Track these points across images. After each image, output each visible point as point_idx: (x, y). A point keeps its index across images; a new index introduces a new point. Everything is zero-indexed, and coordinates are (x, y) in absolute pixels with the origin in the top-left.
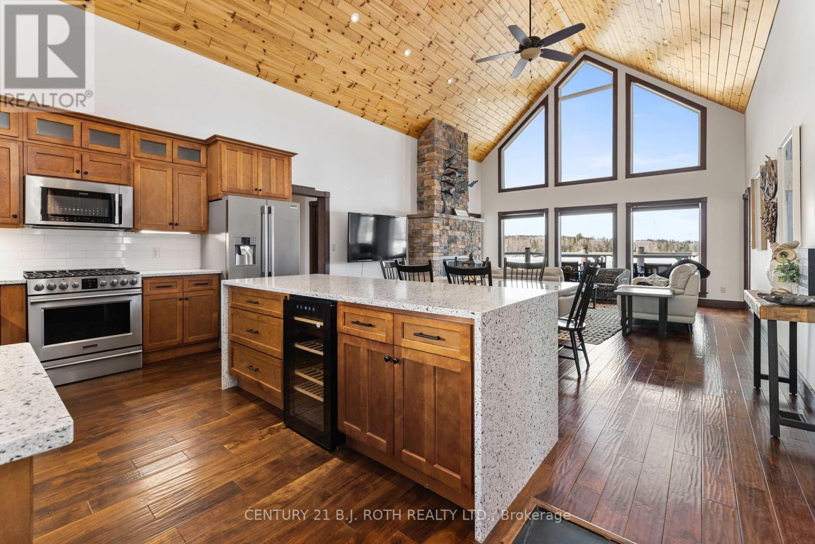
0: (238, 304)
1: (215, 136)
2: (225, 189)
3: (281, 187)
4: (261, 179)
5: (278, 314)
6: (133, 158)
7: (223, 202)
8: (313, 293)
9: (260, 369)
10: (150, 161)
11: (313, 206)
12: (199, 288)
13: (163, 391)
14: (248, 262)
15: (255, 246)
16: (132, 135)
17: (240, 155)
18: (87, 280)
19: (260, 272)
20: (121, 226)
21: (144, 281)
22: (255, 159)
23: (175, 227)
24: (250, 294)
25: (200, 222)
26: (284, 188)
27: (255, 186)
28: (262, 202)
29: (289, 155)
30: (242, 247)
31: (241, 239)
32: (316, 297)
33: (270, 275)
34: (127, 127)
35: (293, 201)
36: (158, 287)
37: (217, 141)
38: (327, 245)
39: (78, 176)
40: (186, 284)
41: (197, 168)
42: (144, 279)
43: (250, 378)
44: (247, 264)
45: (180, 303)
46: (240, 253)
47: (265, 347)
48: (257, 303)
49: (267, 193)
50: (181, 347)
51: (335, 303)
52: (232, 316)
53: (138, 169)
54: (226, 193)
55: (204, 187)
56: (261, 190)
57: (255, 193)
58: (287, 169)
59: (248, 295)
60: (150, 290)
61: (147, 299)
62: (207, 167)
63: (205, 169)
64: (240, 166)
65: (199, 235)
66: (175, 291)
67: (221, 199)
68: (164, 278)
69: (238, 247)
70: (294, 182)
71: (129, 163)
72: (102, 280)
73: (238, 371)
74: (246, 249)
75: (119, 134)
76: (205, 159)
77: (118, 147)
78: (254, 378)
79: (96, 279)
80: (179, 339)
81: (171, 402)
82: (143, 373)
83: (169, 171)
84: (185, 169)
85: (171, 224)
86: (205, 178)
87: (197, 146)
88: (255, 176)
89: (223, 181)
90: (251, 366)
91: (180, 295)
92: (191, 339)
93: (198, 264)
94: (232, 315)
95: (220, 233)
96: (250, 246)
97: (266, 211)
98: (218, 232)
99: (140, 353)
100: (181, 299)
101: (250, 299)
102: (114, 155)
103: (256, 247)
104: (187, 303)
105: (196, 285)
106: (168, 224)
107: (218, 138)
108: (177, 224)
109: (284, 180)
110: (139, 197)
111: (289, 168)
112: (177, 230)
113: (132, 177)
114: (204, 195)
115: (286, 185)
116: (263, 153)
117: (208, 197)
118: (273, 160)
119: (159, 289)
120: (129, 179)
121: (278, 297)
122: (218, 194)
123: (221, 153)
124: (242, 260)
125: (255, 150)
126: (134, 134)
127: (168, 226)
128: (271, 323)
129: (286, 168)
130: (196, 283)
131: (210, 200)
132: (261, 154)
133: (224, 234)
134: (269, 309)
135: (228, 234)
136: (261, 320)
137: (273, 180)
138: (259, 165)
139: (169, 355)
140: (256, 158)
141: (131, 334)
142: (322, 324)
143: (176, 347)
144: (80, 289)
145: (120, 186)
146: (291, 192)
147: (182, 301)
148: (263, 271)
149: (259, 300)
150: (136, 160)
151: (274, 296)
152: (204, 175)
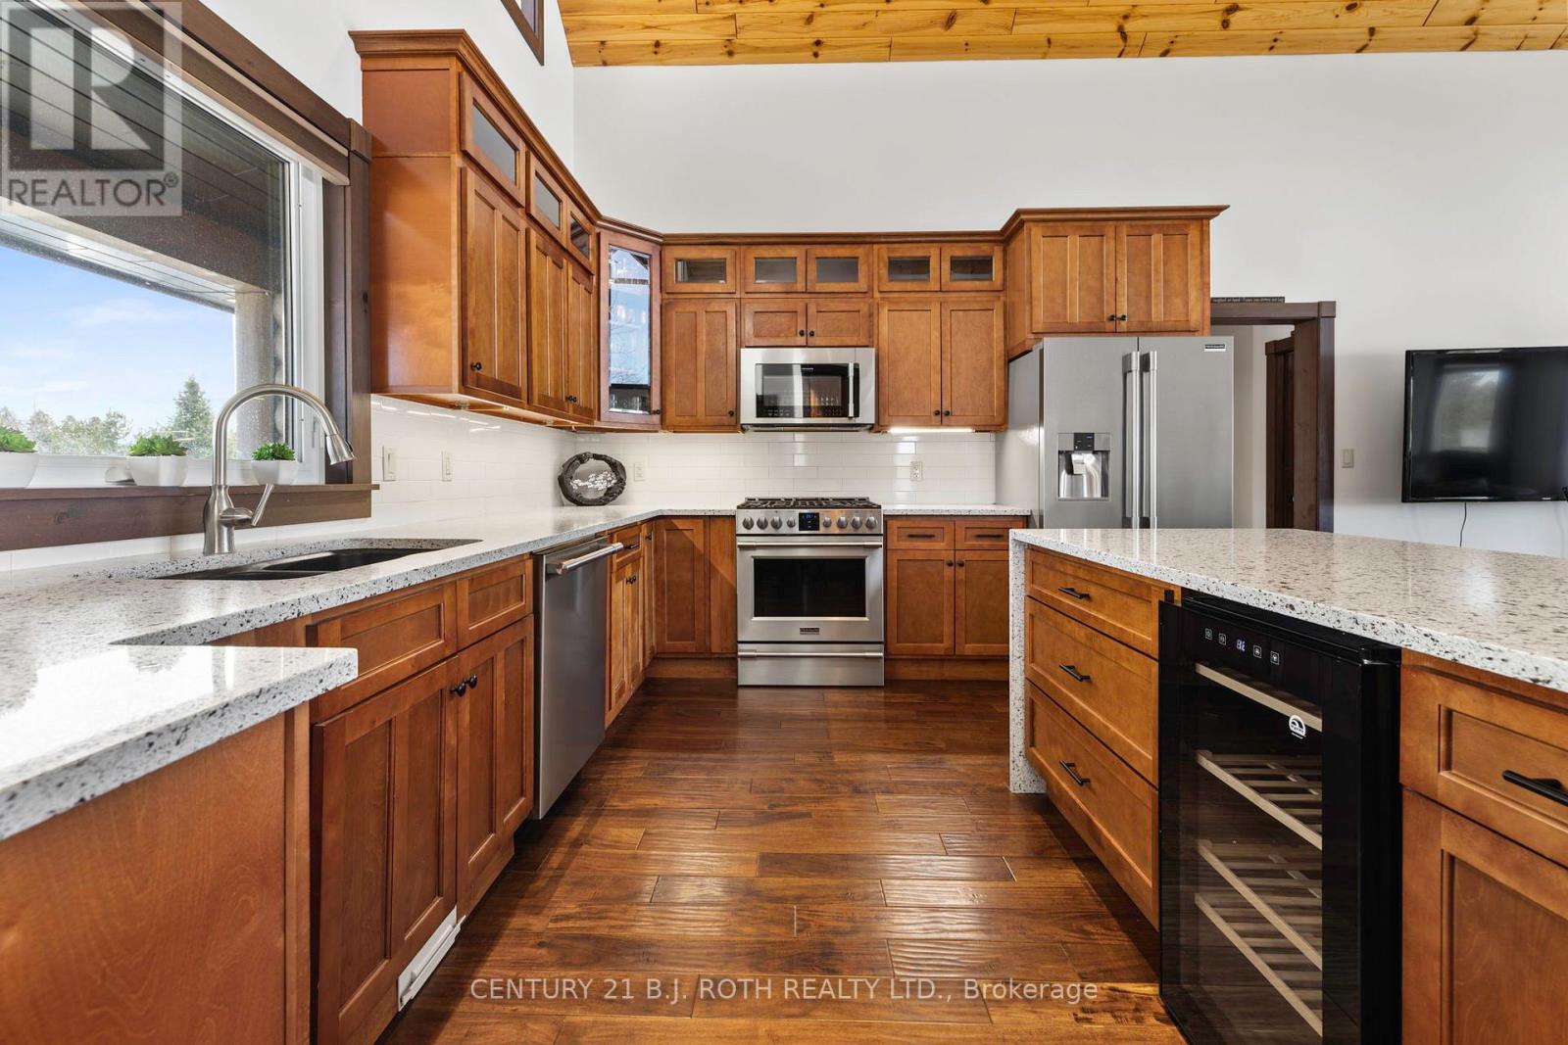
0: (1045, 591)
1: (1018, 213)
2: (1039, 327)
3: (1178, 302)
4: (1124, 290)
5: (1143, 641)
6: (877, 295)
7: (1034, 356)
8: (1275, 596)
9: (1094, 784)
10: (903, 295)
11: (1278, 353)
12: (986, 543)
13: (899, 751)
14: (1091, 490)
15: (1106, 453)
16: (875, 252)
17: (1073, 243)
18: (805, 514)
19: (1120, 516)
20: (858, 421)
21: (890, 522)
22: (1109, 245)
23: (945, 419)
24: (1070, 570)
25: (992, 407)
26: (1186, 304)
27: (1108, 311)
28: (1126, 344)
29: (1201, 217)
30: (1075, 457)
31: (1072, 437)
32: (1287, 612)
33: (1145, 523)
34: (868, 239)
35: (1213, 334)
36: (911, 536)
37: (1023, 222)
38: (1323, 452)
39: (801, 340)
40: (961, 534)
41: (985, 294)
42: (888, 518)
43: (1071, 797)
44: (1086, 496)
45: (948, 572)
46: (1070, 471)
47: (1106, 727)
48: (1087, 597)
49: (1141, 323)
50: (949, 660)
51: (1392, 655)
52: (1032, 619)
53: (884, 313)
54: (1039, 335)
55: (998, 333)
56: (1123, 318)
57: (1110, 326)
58: (1198, 253)
59: (1066, 574)
60: (899, 539)
61: (894, 558)
62: (1003, 289)
63: (1001, 294)
64: (1073, 270)
65: (993, 435)
66: (940, 546)
67: (1030, 351)
68: (919, 518)
69: (1066, 456)
70: (1216, 292)
71: (870, 306)
72: (825, 515)
73: (1043, 761)
74: (1085, 461)
75: (857, 255)
76: (1002, 271)
77: (856, 280)
78: (1078, 801)
79: (818, 514)
80: (947, 643)
81: (906, 783)
82: (885, 697)
83: (935, 309)
84: (964, 299)
85: (937, 413)
86: (1001, 312)
87: (984, 249)
88: (1108, 285)
89: (1035, 310)
90: (1073, 765)
91: (949, 556)
92: (969, 649)
93: (991, 496)
94: (1032, 616)
95: (1029, 427)
96: (1095, 453)
97: (1136, 365)
98: (1025, 425)
99: (880, 658)
100: (950, 564)
101: (1070, 583)
102: (850, 295)
103: (1111, 454)
104: (961, 573)
105: (979, 536)
106: (932, 415)
107: (1023, 217)
108: (947, 414)
109: (1186, 285)
110: (885, 365)
111: (1202, 251)
112: (949, 426)
113: (876, 331)
114: (998, 349)
115: (1193, 294)
116: (1131, 226)
117: (1007, 351)
118: (1157, 238)
119: (914, 539)
120: (871, 336)
121: (1145, 591)
122: (1024, 341)
123: (1030, 250)
124: (1075, 488)
125: (1111, 223)
126: (879, 249)
127: (933, 417)
128: (1125, 664)
129: (1193, 251)
130: (979, 532)
131: (1010, 359)
132: (1124, 230)
133: (1035, 430)
134: (1120, 621)
135: (1042, 430)
136: (1097, 647)
137: (1158, 288)
138: (1119, 257)
139: (931, 672)
140: (1112, 243)
141: (866, 619)
142: (1317, 723)
143: (942, 659)
144: (796, 530)
145: (857, 349)
146: (1208, 313)
147: (953, 568)
148: (1128, 515)
149: (1093, 591)
150: (883, 299)
151: (1134, 586)
152: (998, 307)
